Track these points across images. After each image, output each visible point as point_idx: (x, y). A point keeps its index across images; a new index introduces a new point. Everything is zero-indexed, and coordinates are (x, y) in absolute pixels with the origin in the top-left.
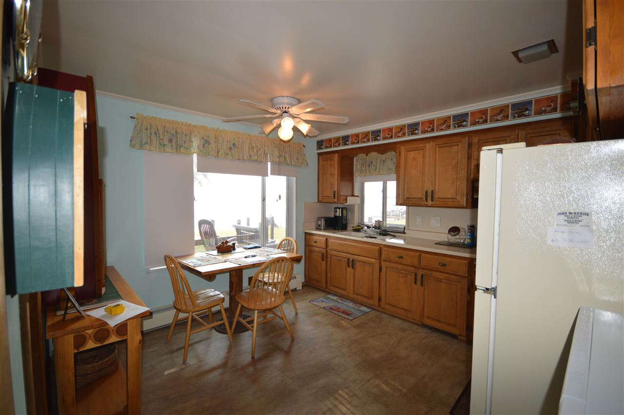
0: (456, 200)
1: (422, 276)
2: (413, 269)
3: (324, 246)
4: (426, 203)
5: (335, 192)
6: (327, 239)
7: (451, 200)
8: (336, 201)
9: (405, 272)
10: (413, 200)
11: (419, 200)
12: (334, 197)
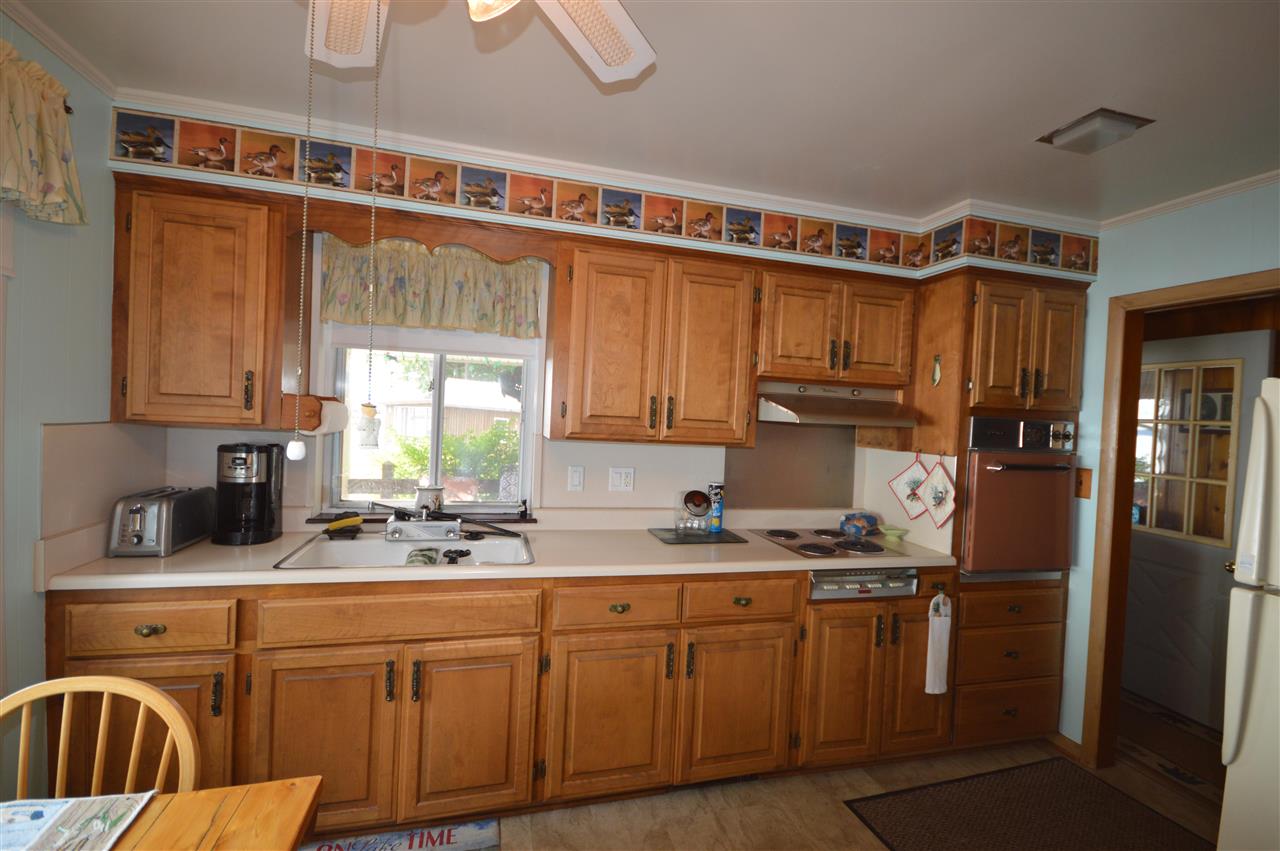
0: (724, 426)
1: (691, 646)
2: (662, 634)
3: (221, 639)
4: (651, 432)
5: (250, 376)
6: (239, 603)
7: (714, 425)
8: (258, 420)
9: (636, 651)
10: (610, 421)
11: (628, 422)
12: (248, 403)
